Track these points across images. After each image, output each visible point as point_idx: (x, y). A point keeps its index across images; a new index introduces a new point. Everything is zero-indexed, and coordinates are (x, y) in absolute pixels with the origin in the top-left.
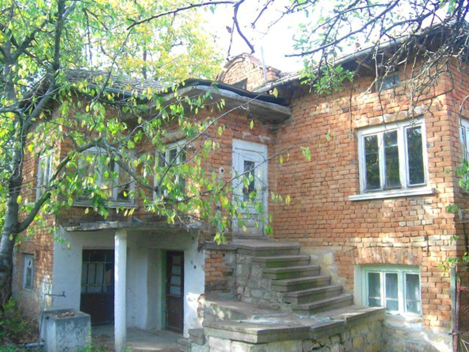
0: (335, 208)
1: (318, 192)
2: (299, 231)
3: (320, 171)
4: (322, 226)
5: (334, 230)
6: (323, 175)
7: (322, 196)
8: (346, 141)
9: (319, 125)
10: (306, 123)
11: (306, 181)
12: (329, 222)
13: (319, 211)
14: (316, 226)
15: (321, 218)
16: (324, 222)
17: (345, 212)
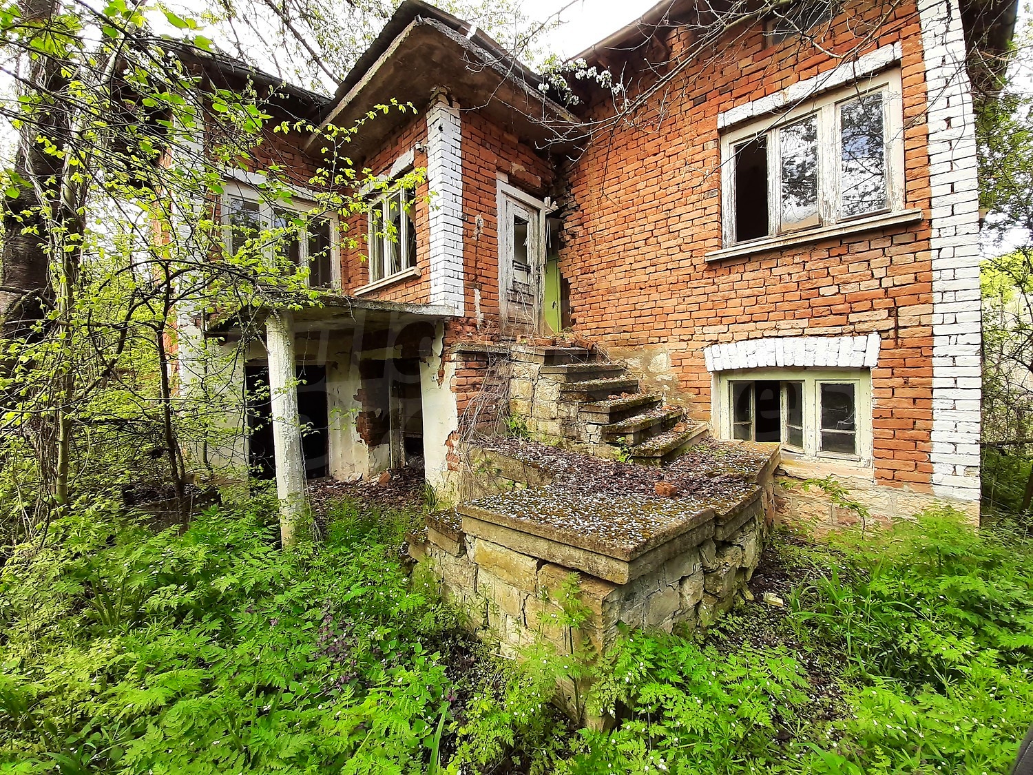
0: (673, 279)
1: (638, 258)
2: (602, 324)
3: (643, 222)
4: (648, 312)
5: (670, 317)
6: (649, 227)
7: (648, 263)
8: (697, 157)
9: (641, 141)
10: (615, 145)
11: (615, 243)
12: (660, 303)
13: (641, 289)
14: (637, 313)
15: (642, 298)
16: (652, 304)
17: (695, 284)
